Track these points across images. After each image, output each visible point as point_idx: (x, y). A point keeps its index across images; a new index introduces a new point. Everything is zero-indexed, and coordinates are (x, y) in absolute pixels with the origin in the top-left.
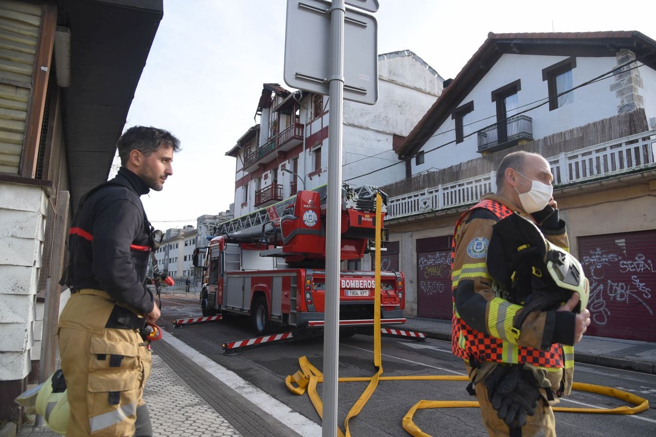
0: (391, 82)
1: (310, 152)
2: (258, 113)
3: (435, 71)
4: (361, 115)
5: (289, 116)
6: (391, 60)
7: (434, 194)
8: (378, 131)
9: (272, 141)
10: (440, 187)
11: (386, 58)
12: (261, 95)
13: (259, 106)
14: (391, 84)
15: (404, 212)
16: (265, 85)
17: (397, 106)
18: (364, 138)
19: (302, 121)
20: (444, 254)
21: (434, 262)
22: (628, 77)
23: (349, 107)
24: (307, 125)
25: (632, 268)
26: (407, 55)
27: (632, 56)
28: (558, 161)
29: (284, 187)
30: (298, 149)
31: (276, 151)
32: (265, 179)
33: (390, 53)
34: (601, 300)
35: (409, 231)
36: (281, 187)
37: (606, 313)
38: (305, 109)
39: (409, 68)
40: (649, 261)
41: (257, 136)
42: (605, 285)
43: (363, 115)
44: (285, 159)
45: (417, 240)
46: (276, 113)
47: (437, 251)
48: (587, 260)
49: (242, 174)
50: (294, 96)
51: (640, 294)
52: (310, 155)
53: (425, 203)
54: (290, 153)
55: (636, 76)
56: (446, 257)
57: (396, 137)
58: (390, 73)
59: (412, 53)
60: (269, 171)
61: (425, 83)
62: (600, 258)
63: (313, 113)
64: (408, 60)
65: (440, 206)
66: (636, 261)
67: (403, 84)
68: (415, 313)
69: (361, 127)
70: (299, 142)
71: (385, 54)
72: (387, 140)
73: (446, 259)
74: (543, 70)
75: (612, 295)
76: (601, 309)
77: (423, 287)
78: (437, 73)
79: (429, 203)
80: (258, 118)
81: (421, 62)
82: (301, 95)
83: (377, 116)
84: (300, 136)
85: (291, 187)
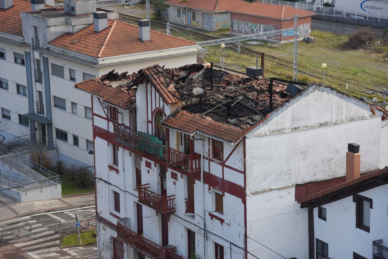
0: (295, 130)
1: (209, 190)
4: (264, 179)
8: (279, 189)
11: (289, 106)
14: (294, 133)
17: (300, 154)
18: (267, 201)
19: (199, 151)
24: (204, 159)
30: (194, 177)
32: (147, 166)
38: (201, 139)
43: (266, 178)
49: (104, 125)
57: (298, 187)
58: (293, 121)
59: (318, 84)
60: (153, 162)
61: (332, 112)
63: (211, 149)
69: (265, 191)
72: (289, 193)
83: (280, 173)
84: (197, 169)
85: (185, 204)
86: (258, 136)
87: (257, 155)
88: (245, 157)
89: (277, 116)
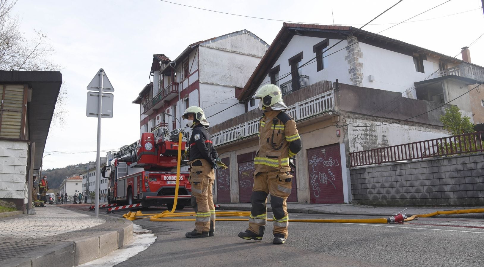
0: (233, 52)
1: (183, 101)
2: (152, 74)
3: (265, 42)
4: (213, 76)
5: (170, 77)
6: (233, 37)
7: (244, 127)
8: (224, 86)
9: (160, 94)
10: (246, 123)
11: (229, 37)
12: (152, 62)
13: (151, 70)
14: (233, 53)
15: (230, 139)
16: (154, 56)
17: (238, 68)
18: (215, 91)
19: (178, 81)
20: (251, 163)
21: (246, 168)
22: (353, 52)
23: (203, 71)
24: (180, 83)
25: (328, 165)
26: (244, 33)
27: (355, 39)
28: (295, 107)
29: (169, 125)
30: (176, 99)
31: (162, 101)
32: (158, 120)
33: (232, 33)
34: (317, 183)
35: (234, 151)
36: (167, 125)
37: (319, 191)
38: (179, 72)
39: (246, 42)
40: (334, 161)
41: (151, 90)
42: (318, 175)
44: (169, 106)
45: (238, 156)
46: (161, 75)
47: (247, 162)
48: (311, 162)
49: (144, 116)
50: (170, 65)
51: (331, 178)
52: (183, 103)
53: (239, 133)
54: (171, 102)
55: (358, 51)
56: (251, 165)
57: (237, 89)
58: (232, 46)
59: (248, 31)
60: (160, 114)
61: (258, 51)
62: (316, 161)
63: (184, 75)
64: (245, 37)
65: (247, 135)
66: (329, 161)
67: (242, 53)
68: (238, 201)
69: (212, 84)
70: (176, 94)
71: (229, 34)
72: (231, 91)
73: (252, 166)
74: (314, 46)
75: (321, 180)
76: (317, 188)
77: (241, 184)
78: (266, 43)
79: (241, 133)
80: (152, 77)
81: (254, 37)
82: (175, 64)
83: (224, 76)
84: (176, 91)
86: (208, 47)
87: (207, 59)
88: (198, 58)
89: (221, 40)
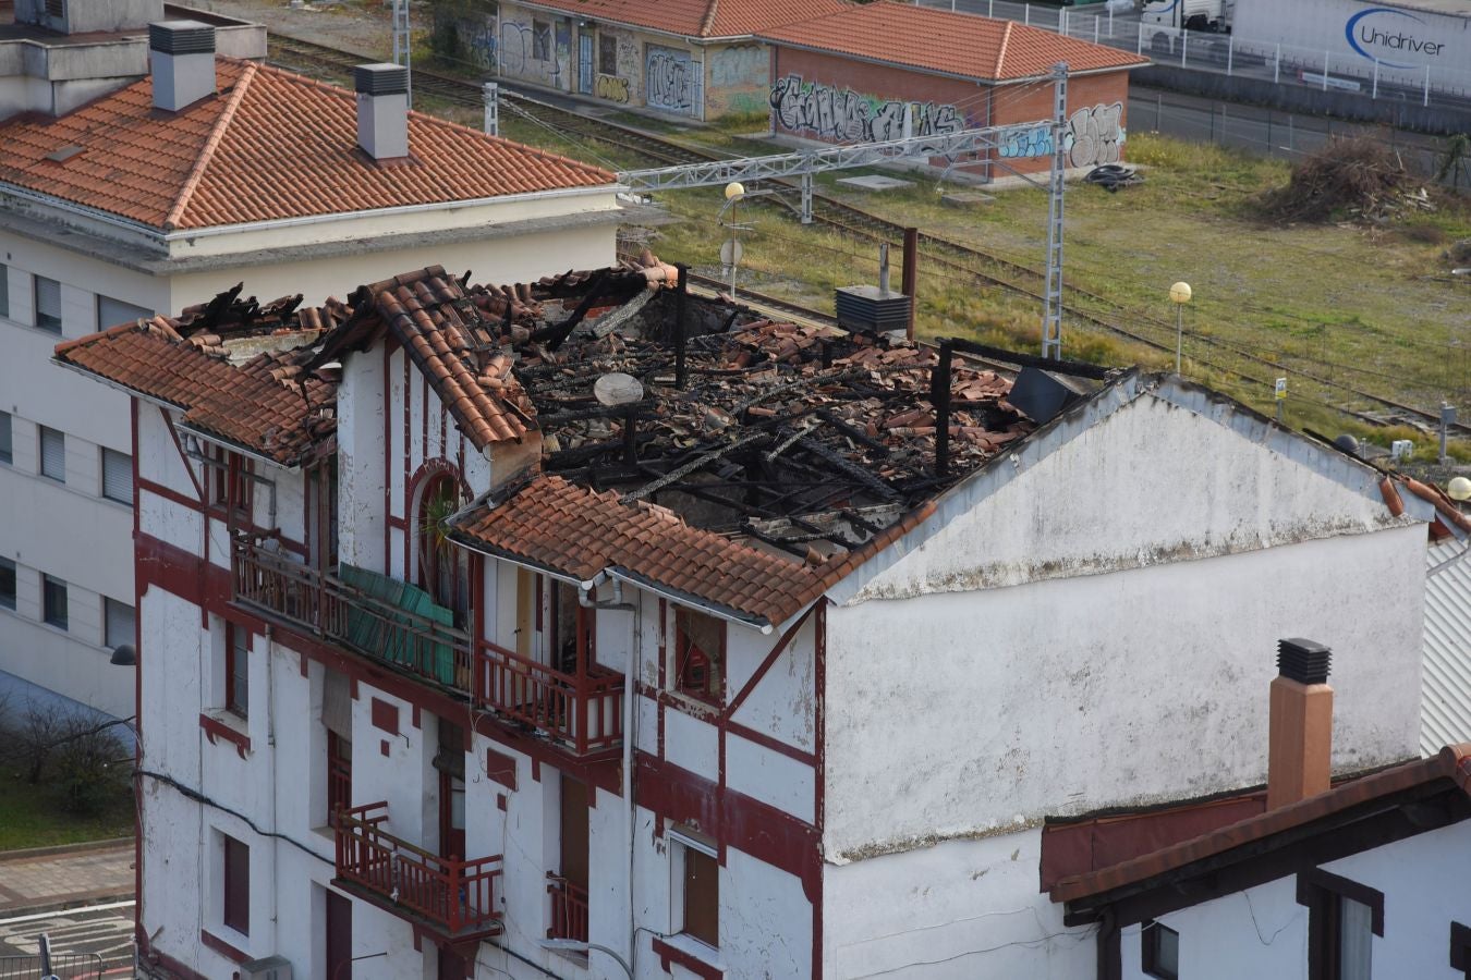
0: (1045, 574)
4: (905, 790)
8: (971, 837)
14: (1042, 587)
17: (1066, 683)
18: (916, 890)
19: (617, 660)
23: (849, 776)
24: (638, 694)
30: (593, 774)
36: (493, 867)
38: (629, 605)
43: (914, 787)
57: (1056, 832)
58: (1039, 532)
59: (1150, 374)
69: (905, 846)
72: (1014, 858)
81: (1193, 404)
83: (974, 767)
84: (607, 741)
85: (549, 897)
86: (881, 597)
87: (874, 684)
88: (820, 690)
89: (966, 509)
